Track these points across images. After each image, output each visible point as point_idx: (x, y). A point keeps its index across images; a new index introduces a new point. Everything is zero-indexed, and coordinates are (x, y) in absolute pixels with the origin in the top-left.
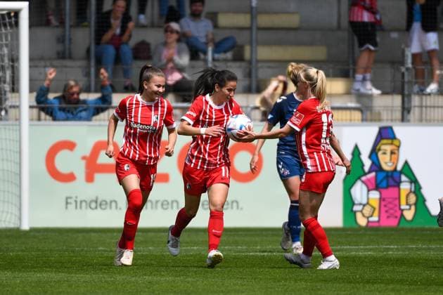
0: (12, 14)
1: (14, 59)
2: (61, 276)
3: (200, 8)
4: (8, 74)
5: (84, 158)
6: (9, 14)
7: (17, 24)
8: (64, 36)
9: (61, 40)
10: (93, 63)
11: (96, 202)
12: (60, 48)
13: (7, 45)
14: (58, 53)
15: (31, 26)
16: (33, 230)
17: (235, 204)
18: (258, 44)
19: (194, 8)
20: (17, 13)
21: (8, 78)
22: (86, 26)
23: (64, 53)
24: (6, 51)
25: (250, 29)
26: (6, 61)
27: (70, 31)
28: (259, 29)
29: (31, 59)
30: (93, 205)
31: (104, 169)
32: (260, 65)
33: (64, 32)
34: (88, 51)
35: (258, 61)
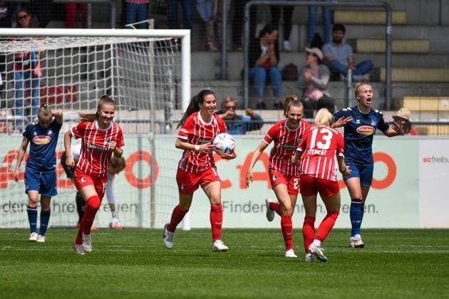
0: (176, 40)
1: (178, 80)
2: (218, 271)
3: (341, 36)
4: (172, 92)
5: (239, 167)
6: (173, 40)
7: (180, 49)
8: (221, 60)
9: (219, 63)
10: (246, 83)
11: (249, 206)
12: (217, 70)
13: (171, 68)
14: (216, 75)
15: (192, 51)
16: (193, 230)
17: (372, 208)
18: (392, 66)
19: (335, 35)
20: (180, 40)
21: (172, 97)
22: (241, 51)
23: (221, 74)
24: (170, 73)
25: (385, 53)
26: (171, 83)
27: (226, 55)
28: (393, 53)
29: (192, 80)
30: (247, 208)
31: (258, 177)
32: (394, 85)
33: (222, 56)
34: (243, 73)
35: (392, 82)
